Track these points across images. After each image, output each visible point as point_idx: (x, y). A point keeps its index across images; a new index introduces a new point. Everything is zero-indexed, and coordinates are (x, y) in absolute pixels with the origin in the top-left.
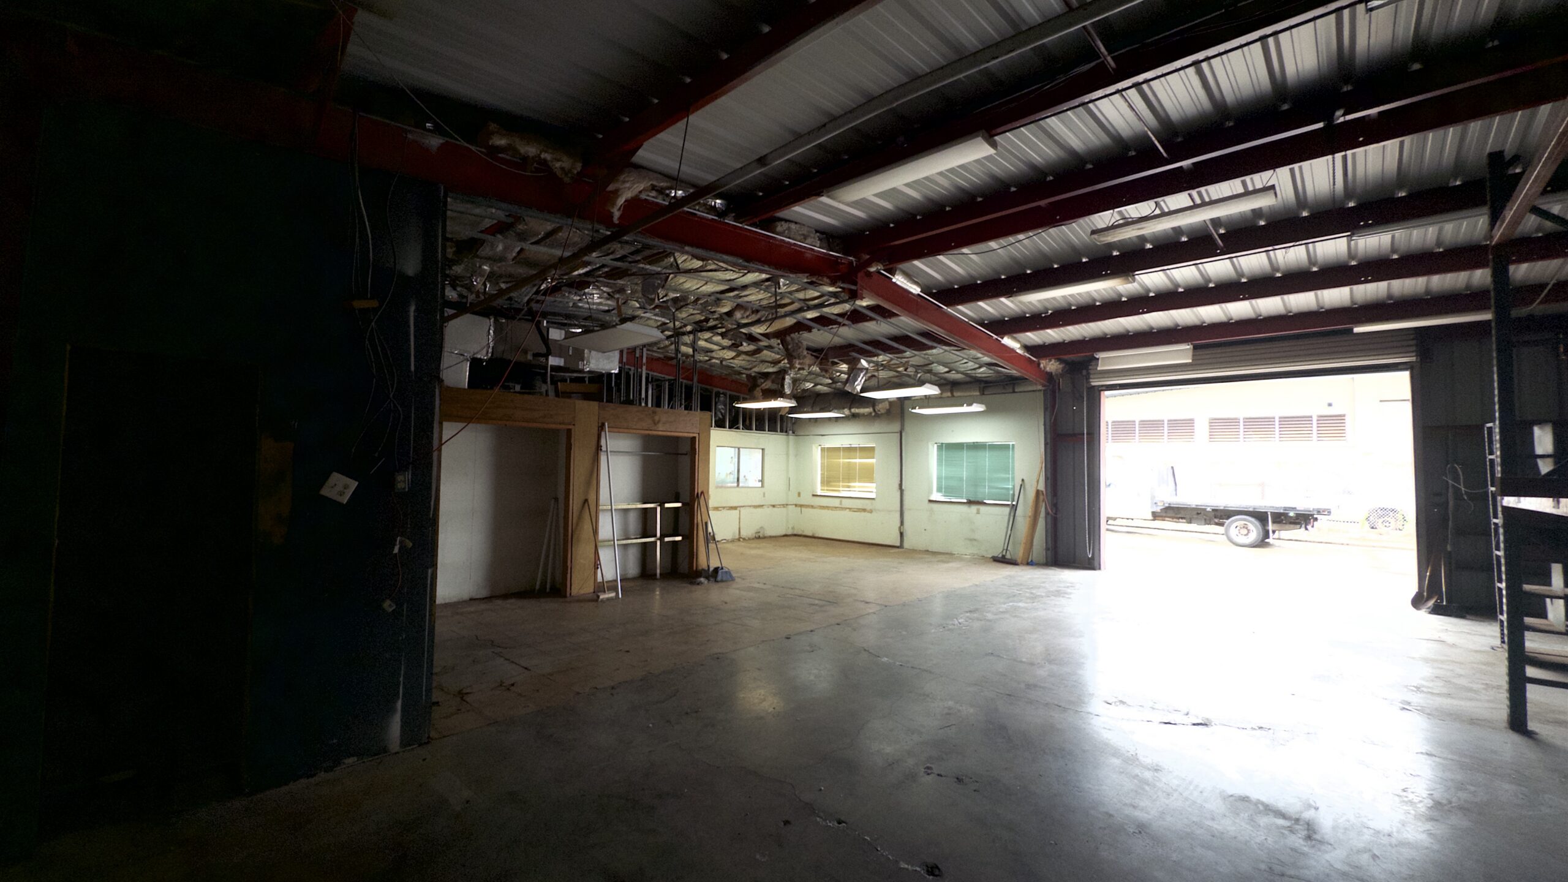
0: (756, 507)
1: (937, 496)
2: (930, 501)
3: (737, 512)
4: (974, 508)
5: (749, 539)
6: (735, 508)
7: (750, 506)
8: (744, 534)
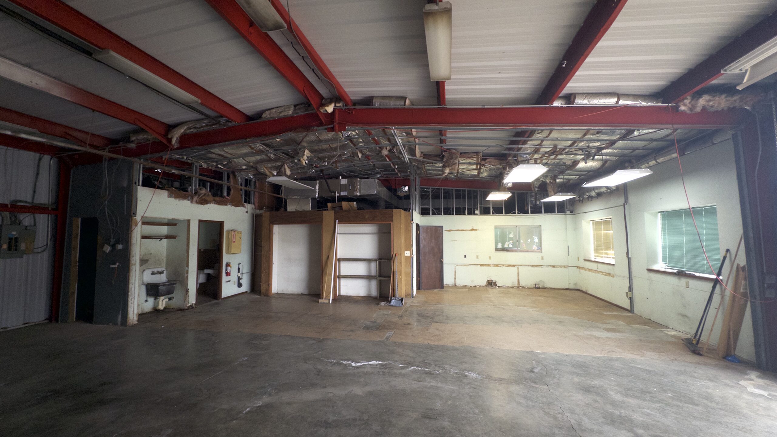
0: (533, 266)
1: (660, 266)
2: (650, 270)
3: (516, 269)
4: (684, 281)
5: (528, 288)
6: (514, 266)
7: (528, 265)
8: (522, 283)
